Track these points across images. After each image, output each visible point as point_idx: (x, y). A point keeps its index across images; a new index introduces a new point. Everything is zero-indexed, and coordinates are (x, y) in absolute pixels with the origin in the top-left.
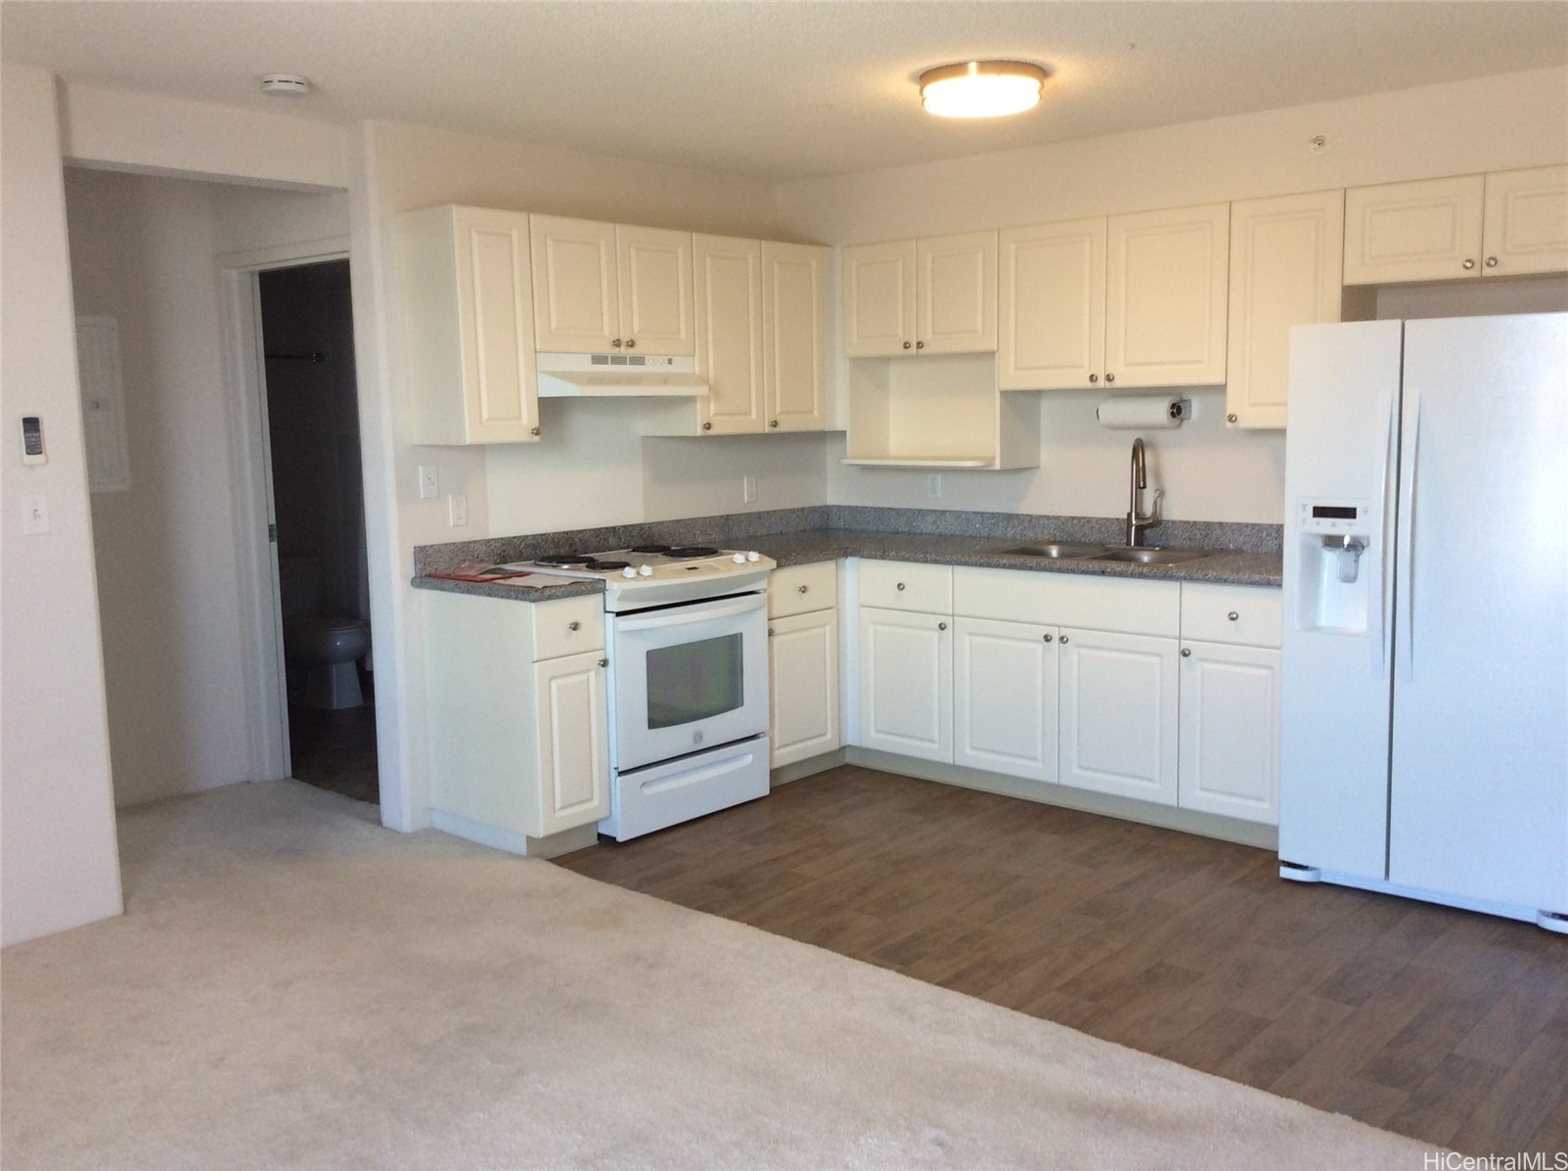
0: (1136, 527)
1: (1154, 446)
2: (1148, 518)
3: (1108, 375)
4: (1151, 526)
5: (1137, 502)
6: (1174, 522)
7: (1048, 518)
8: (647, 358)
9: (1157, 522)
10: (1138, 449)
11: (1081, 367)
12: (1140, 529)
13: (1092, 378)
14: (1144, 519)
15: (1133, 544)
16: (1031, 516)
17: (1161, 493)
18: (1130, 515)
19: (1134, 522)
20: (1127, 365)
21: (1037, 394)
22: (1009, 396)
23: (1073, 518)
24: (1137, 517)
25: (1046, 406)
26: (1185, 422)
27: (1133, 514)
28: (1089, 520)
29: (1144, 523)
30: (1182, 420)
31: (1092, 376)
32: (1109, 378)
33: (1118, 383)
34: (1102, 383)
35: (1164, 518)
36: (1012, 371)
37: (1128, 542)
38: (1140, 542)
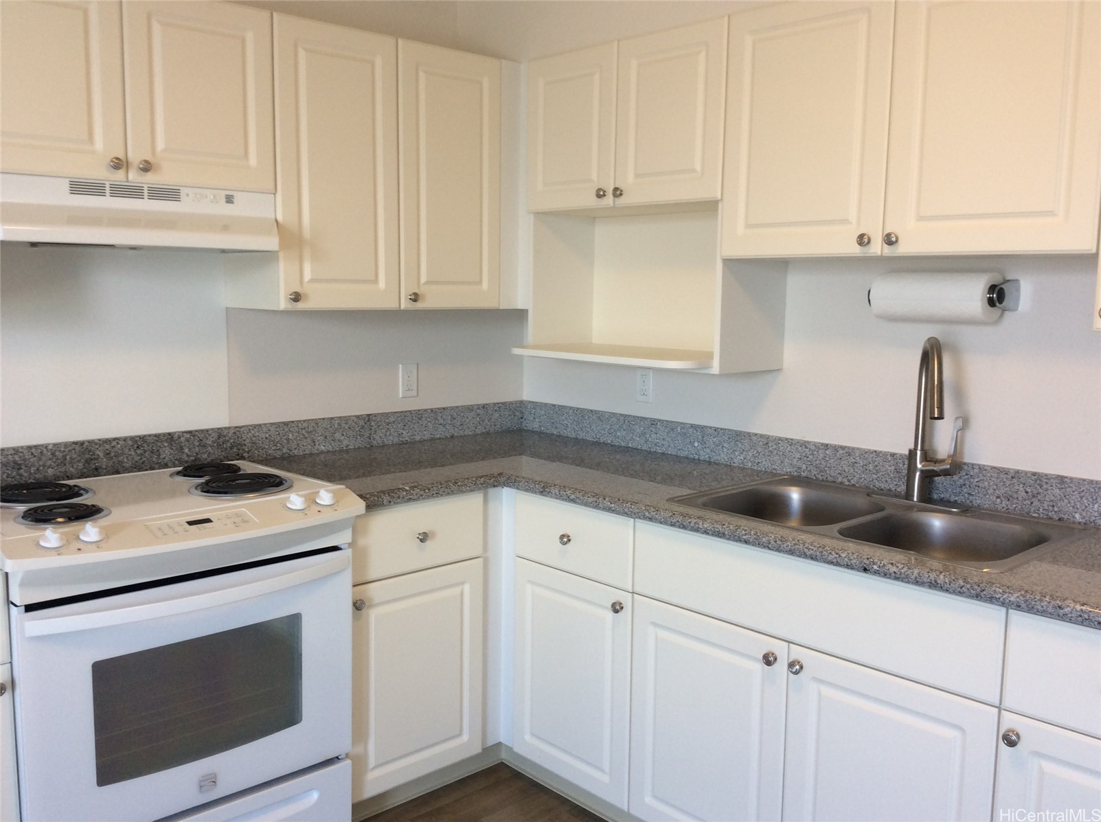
0: (922, 472)
1: (955, 351)
2: (942, 461)
3: (888, 235)
4: (946, 473)
5: (924, 435)
6: (982, 468)
7: (790, 442)
8: (183, 191)
9: (956, 466)
10: (931, 356)
11: (845, 221)
12: (928, 477)
13: (863, 240)
14: (936, 462)
15: (915, 499)
16: (768, 437)
17: (965, 423)
18: (912, 454)
19: (919, 466)
20: (921, 218)
21: (782, 265)
22: (738, 268)
23: (826, 446)
24: (926, 458)
25: (795, 283)
26: (1007, 314)
27: (919, 453)
28: (849, 451)
29: (936, 468)
30: (1004, 310)
31: (861, 237)
32: (889, 240)
33: (905, 248)
34: (877, 248)
35: (967, 459)
36: (740, 228)
37: (909, 495)
38: (926, 497)
